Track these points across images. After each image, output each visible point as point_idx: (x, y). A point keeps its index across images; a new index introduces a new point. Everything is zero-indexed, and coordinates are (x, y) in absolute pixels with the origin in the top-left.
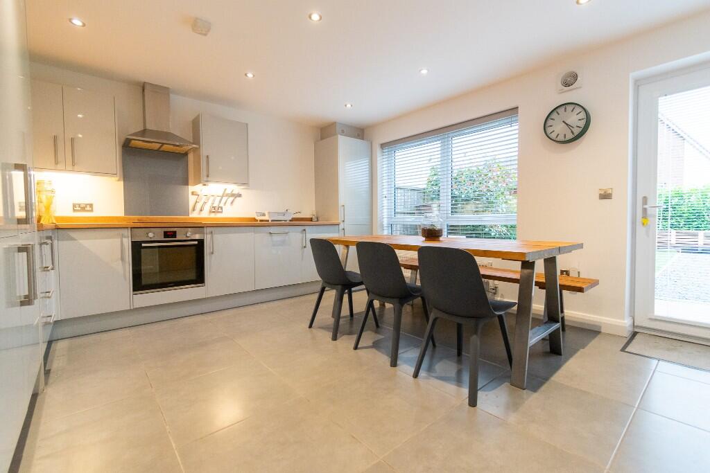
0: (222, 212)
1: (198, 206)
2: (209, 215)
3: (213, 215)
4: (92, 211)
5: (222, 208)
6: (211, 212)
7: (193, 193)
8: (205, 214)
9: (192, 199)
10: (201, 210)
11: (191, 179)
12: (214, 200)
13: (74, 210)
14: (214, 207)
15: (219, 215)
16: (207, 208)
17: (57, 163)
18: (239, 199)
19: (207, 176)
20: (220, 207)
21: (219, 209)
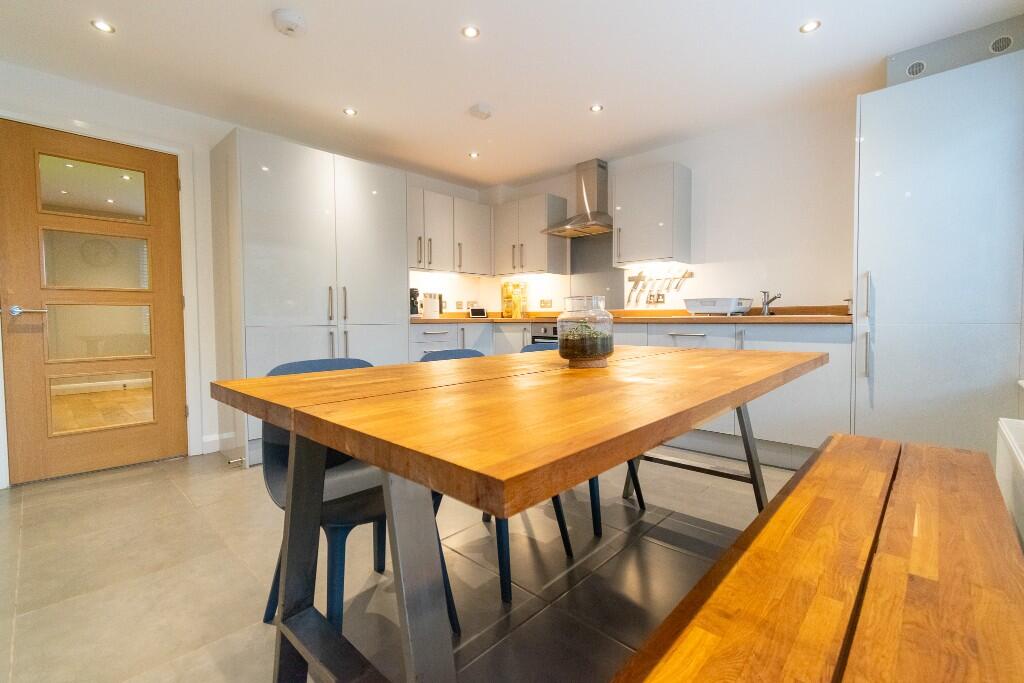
0: (664, 302)
1: (633, 299)
2: (648, 307)
3: (652, 307)
4: (551, 307)
5: (663, 296)
6: (649, 302)
7: (631, 279)
8: (642, 306)
9: (628, 287)
10: (638, 302)
12: (653, 286)
13: (542, 307)
14: (654, 297)
15: (660, 307)
16: (644, 297)
17: (514, 267)
18: (689, 280)
19: (619, 256)
20: (659, 295)
21: (659, 298)
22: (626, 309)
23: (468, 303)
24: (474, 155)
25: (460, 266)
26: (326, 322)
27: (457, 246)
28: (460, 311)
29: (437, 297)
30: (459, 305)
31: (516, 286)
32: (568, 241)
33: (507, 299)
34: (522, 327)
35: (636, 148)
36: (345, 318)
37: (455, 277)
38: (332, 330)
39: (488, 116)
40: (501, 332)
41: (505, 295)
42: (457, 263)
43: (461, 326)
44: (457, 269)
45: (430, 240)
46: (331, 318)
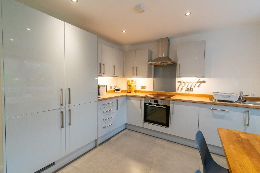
0: (193, 91)
1: (180, 88)
2: (186, 92)
3: (188, 92)
4: (145, 89)
5: (192, 89)
7: (179, 82)
8: (183, 92)
9: (178, 84)
10: (181, 90)
11: (177, 75)
12: (188, 85)
13: (141, 89)
14: (188, 88)
15: (191, 93)
16: (184, 89)
17: (133, 75)
18: (203, 84)
19: (179, 74)
20: (191, 88)
21: (191, 89)
22: (177, 92)
23: (114, 86)
24: (124, 32)
25: (114, 74)
26: (59, 107)
27: (113, 67)
28: (111, 90)
29: (105, 86)
30: (111, 88)
31: (133, 81)
32: (153, 66)
33: (129, 86)
34: (140, 99)
35: (182, 35)
36: (69, 103)
37: (112, 78)
38: (62, 110)
39: (143, 11)
40: (130, 100)
41: (128, 84)
42: (113, 73)
43: (116, 99)
44: (113, 75)
45: (104, 64)
46: (62, 105)
